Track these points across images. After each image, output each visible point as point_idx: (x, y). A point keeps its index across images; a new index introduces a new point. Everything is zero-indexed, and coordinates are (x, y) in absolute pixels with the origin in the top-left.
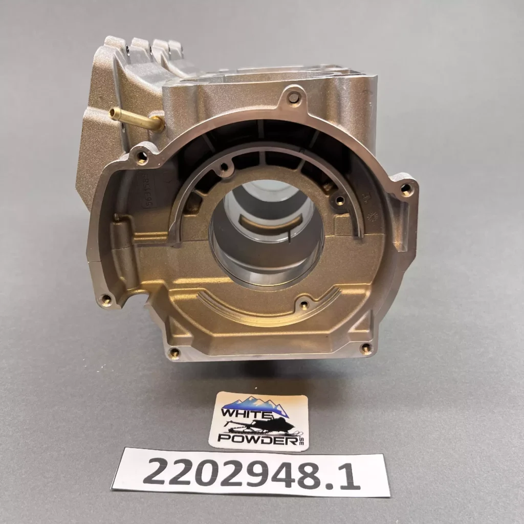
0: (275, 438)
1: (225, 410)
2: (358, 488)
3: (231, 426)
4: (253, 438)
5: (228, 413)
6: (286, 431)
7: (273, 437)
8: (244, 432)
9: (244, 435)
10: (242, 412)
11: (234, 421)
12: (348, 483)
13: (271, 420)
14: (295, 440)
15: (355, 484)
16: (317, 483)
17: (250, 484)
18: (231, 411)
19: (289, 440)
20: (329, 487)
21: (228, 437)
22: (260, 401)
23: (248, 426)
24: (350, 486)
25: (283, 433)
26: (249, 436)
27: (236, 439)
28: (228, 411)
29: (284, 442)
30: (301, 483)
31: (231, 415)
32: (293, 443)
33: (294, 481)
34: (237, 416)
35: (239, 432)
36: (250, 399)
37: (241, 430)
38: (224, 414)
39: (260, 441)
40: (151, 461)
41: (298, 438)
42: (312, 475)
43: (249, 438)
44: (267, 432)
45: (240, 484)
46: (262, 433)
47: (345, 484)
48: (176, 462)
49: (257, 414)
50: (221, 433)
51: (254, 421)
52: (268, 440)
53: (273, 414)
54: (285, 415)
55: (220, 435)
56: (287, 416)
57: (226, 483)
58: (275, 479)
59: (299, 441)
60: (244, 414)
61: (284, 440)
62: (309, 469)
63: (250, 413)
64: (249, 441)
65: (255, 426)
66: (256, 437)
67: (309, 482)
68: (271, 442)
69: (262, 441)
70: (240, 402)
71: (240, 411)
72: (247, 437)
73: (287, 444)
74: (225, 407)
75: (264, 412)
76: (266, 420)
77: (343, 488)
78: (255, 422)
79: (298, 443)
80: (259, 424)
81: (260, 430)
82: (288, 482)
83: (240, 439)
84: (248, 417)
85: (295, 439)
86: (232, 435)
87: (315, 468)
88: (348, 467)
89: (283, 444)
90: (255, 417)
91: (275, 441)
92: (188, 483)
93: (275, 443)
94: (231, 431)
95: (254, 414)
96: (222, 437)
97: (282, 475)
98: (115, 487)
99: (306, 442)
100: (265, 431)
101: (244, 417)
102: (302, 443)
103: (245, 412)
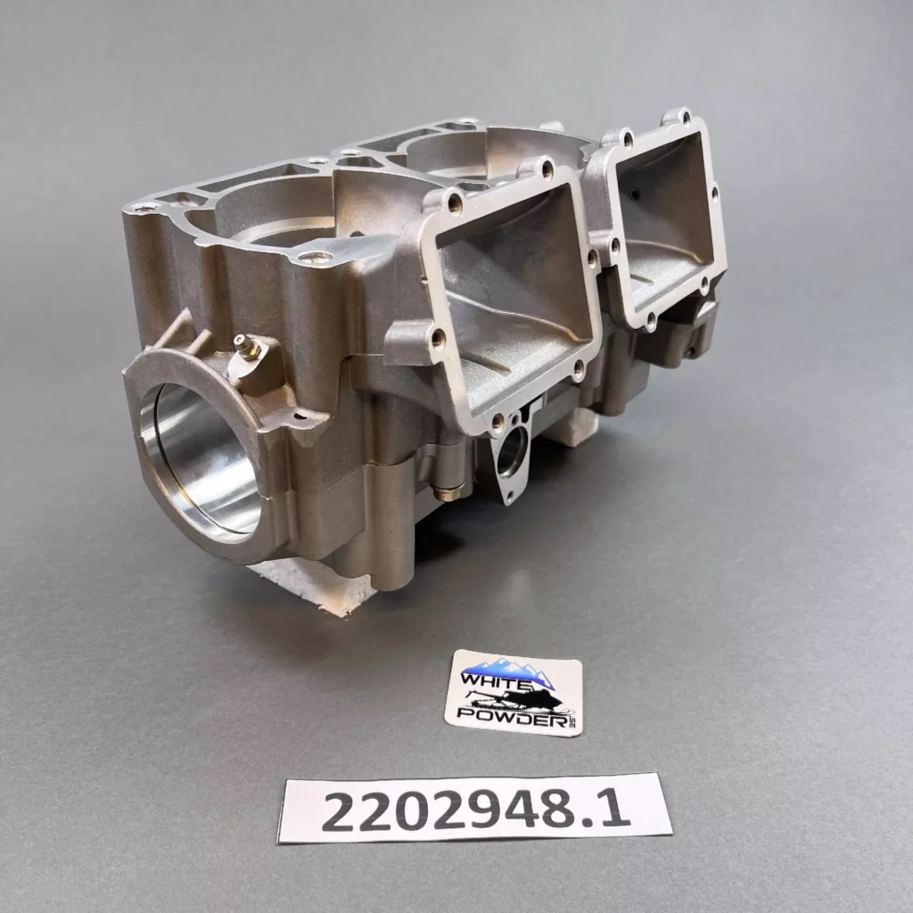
0: (535, 717)
1: (466, 676)
2: (627, 823)
3: (474, 697)
4: (505, 715)
5: (470, 680)
6: (551, 707)
7: (532, 716)
8: (492, 707)
9: (493, 711)
10: (490, 679)
11: (478, 691)
12: (613, 816)
13: (530, 692)
14: (563, 721)
15: (623, 818)
16: (570, 820)
17: (475, 825)
18: (475, 677)
19: (555, 720)
20: (587, 823)
21: (471, 712)
22: (516, 664)
23: (499, 699)
24: (616, 820)
25: (547, 710)
26: (501, 713)
27: (481, 715)
28: (470, 677)
29: (549, 723)
30: (548, 819)
31: (474, 682)
32: (561, 724)
33: (537, 817)
34: (482, 684)
35: (486, 707)
36: (501, 662)
37: (489, 703)
38: (465, 681)
39: (515, 719)
40: (329, 798)
41: (568, 718)
42: (561, 807)
43: (500, 716)
44: (524, 708)
45: (461, 825)
46: (518, 709)
47: (609, 818)
48: (365, 798)
49: (511, 683)
50: (461, 707)
51: (506, 692)
52: (525, 719)
53: (533, 683)
54: (549, 685)
55: (460, 710)
56: (552, 688)
57: (441, 824)
58: (510, 815)
59: (569, 722)
60: (493, 683)
61: (549, 720)
62: (555, 799)
63: (501, 682)
64: (500, 719)
65: (507, 699)
66: (509, 714)
67: (558, 817)
68: (530, 722)
69: (518, 720)
70: (486, 666)
71: (486, 678)
72: (497, 714)
73: (552, 725)
74: (466, 671)
75: (521, 681)
76: (523, 692)
77: (606, 824)
78: (507, 695)
79: (567, 725)
80: (513, 697)
81: (516, 706)
82: (530, 818)
83: (488, 716)
84: (498, 686)
85: (563, 719)
86: (476, 709)
87: (565, 797)
88: (610, 793)
89: (547, 725)
90: (508, 687)
91: (536, 720)
92: (387, 827)
93: (535, 724)
94: (475, 704)
95: (505, 682)
96: (462, 711)
97: (520, 809)
98: (282, 839)
99: (579, 723)
100: (522, 707)
101: (493, 686)
102: (573, 725)
103: (494, 679)
